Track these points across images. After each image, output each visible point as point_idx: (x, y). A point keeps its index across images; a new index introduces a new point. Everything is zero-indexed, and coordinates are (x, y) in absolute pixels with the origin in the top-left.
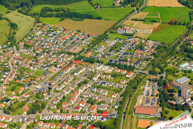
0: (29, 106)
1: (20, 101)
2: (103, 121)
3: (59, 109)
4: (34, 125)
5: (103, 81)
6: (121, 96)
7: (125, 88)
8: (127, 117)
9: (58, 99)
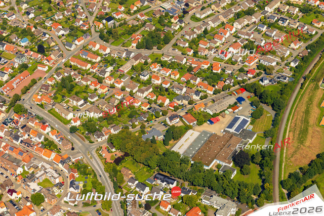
0: (143, 36)
1: (130, 23)
2: (263, 84)
3: (192, 48)
4: (145, 67)
5: (282, 16)
6: (307, 48)
7: (319, 35)
8: (308, 85)
9: (195, 33)
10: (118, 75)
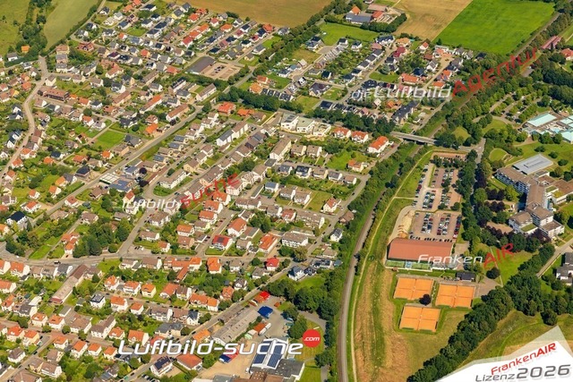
0: (82, 234)
1: (56, 217)
2: (295, 279)
3: (167, 241)
4: (96, 286)
5: (299, 164)
6: (350, 208)
7: (363, 185)
8: (366, 268)
9: (167, 214)
10: (51, 308)
